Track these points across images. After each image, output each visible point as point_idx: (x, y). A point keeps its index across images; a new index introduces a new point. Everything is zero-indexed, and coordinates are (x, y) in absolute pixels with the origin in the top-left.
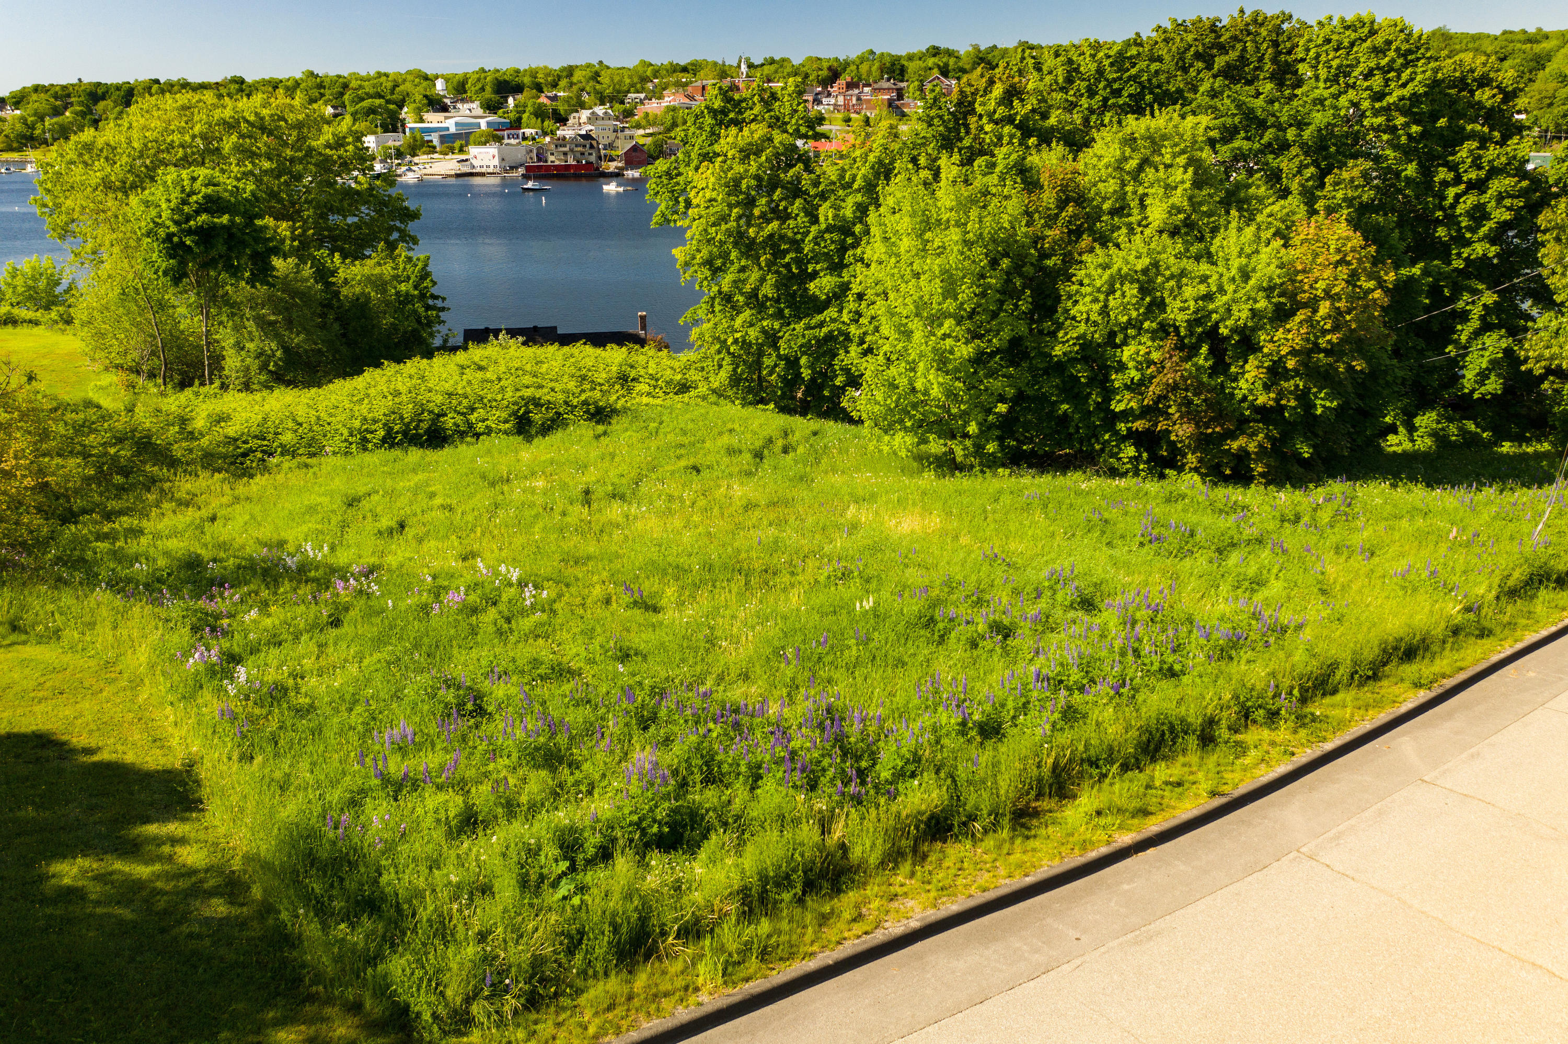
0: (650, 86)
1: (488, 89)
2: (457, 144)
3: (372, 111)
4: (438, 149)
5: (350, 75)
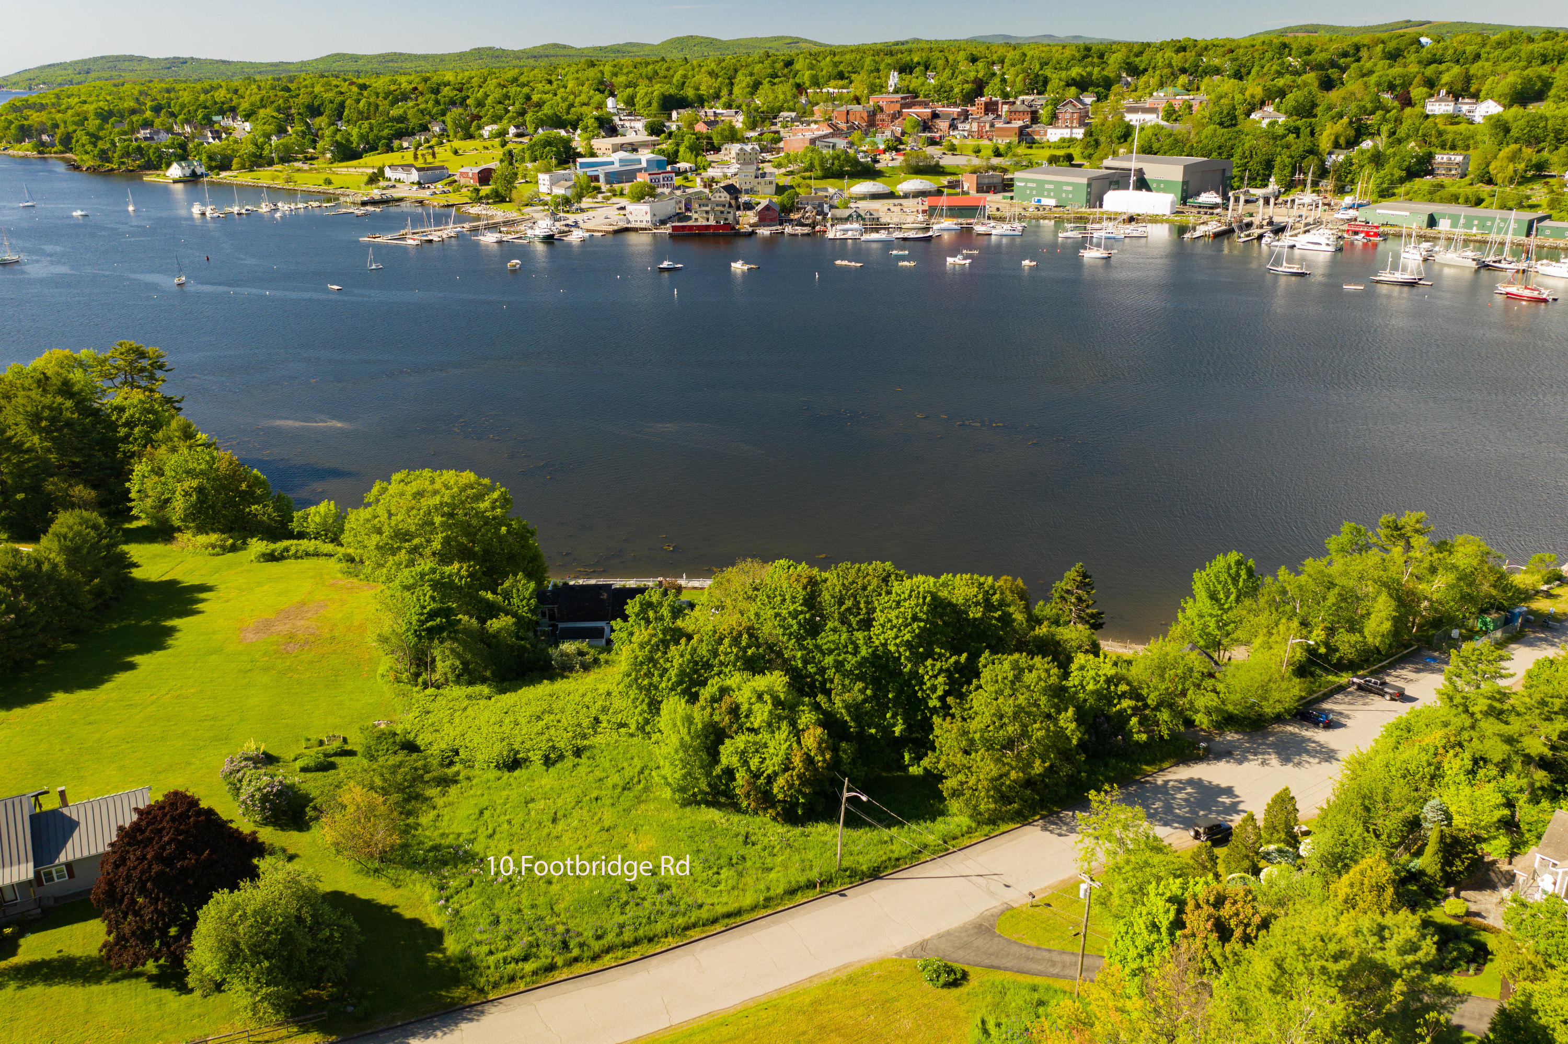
1: (655, 104)
2: (618, 187)
4: (603, 190)
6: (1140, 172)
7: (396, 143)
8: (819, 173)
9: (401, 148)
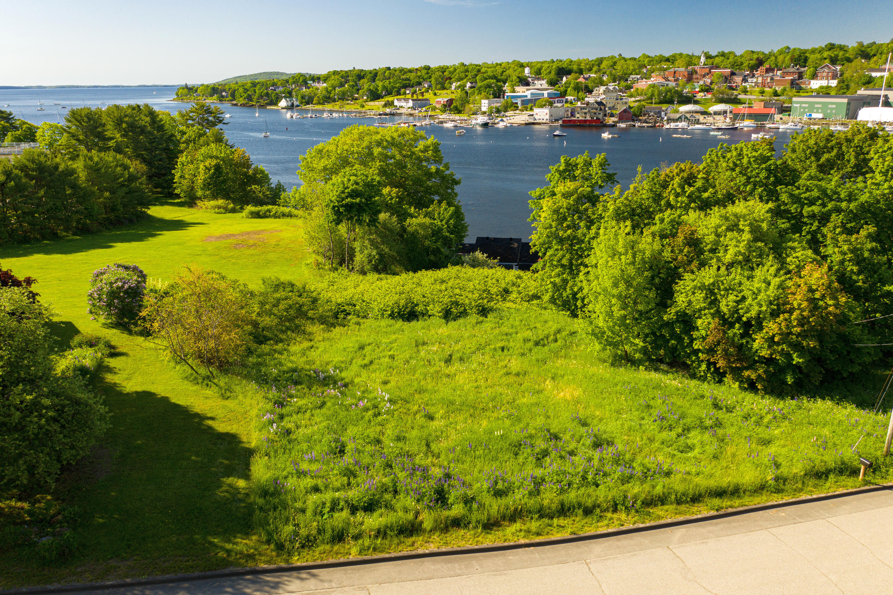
0: (644, 70)
1: (553, 73)
2: (529, 106)
3: (489, 86)
4: (520, 108)
5: (483, 64)
6: (886, 96)
7: (403, 90)
8: (657, 100)
9: (405, 94)
